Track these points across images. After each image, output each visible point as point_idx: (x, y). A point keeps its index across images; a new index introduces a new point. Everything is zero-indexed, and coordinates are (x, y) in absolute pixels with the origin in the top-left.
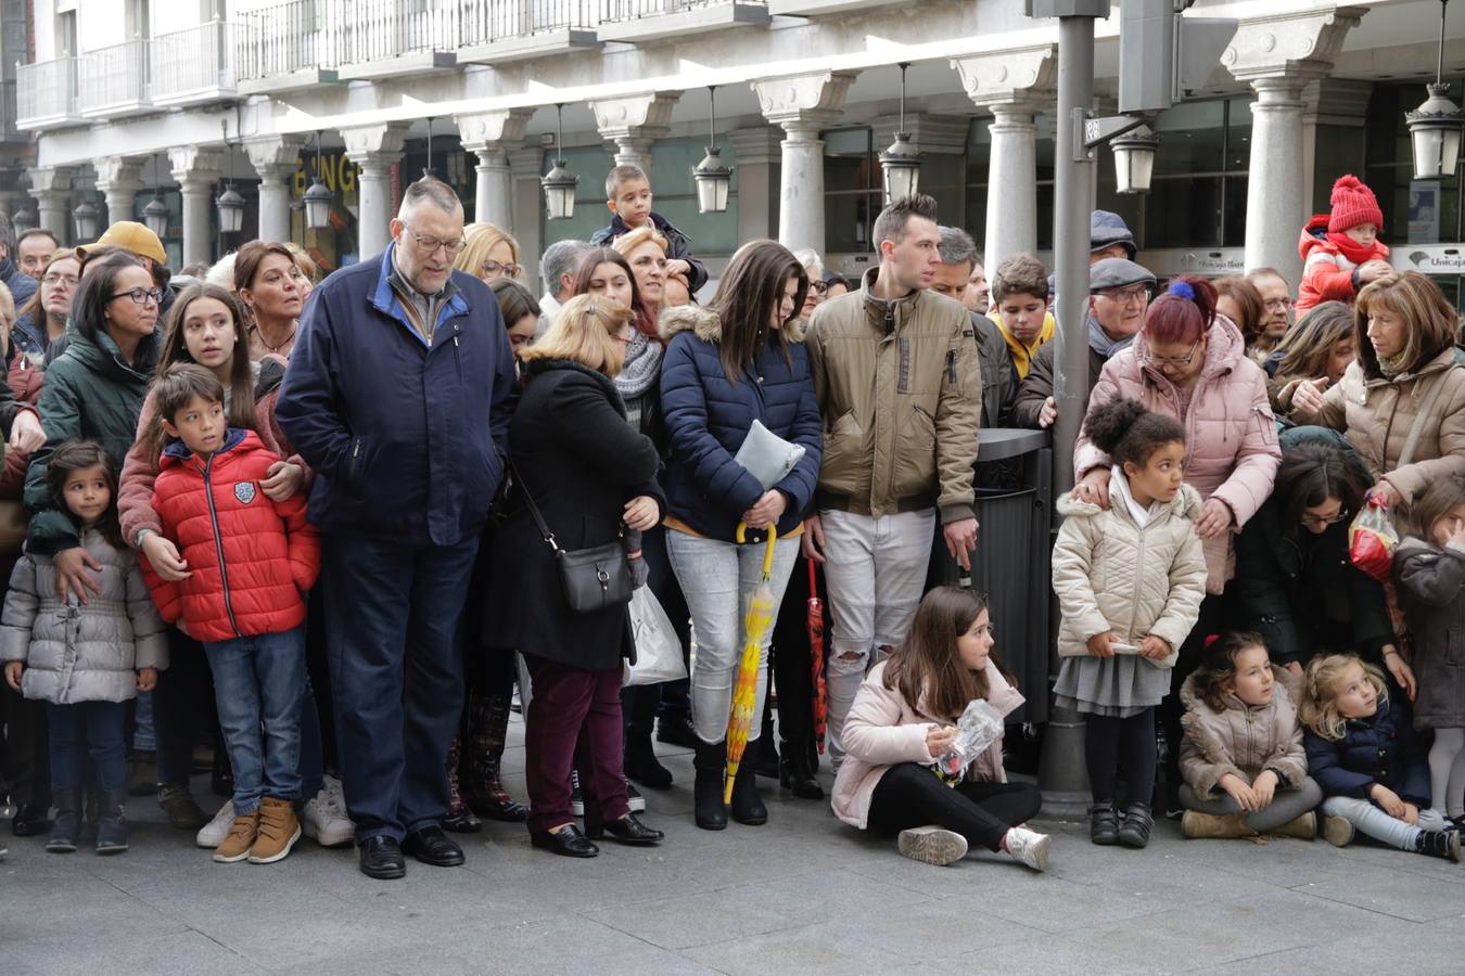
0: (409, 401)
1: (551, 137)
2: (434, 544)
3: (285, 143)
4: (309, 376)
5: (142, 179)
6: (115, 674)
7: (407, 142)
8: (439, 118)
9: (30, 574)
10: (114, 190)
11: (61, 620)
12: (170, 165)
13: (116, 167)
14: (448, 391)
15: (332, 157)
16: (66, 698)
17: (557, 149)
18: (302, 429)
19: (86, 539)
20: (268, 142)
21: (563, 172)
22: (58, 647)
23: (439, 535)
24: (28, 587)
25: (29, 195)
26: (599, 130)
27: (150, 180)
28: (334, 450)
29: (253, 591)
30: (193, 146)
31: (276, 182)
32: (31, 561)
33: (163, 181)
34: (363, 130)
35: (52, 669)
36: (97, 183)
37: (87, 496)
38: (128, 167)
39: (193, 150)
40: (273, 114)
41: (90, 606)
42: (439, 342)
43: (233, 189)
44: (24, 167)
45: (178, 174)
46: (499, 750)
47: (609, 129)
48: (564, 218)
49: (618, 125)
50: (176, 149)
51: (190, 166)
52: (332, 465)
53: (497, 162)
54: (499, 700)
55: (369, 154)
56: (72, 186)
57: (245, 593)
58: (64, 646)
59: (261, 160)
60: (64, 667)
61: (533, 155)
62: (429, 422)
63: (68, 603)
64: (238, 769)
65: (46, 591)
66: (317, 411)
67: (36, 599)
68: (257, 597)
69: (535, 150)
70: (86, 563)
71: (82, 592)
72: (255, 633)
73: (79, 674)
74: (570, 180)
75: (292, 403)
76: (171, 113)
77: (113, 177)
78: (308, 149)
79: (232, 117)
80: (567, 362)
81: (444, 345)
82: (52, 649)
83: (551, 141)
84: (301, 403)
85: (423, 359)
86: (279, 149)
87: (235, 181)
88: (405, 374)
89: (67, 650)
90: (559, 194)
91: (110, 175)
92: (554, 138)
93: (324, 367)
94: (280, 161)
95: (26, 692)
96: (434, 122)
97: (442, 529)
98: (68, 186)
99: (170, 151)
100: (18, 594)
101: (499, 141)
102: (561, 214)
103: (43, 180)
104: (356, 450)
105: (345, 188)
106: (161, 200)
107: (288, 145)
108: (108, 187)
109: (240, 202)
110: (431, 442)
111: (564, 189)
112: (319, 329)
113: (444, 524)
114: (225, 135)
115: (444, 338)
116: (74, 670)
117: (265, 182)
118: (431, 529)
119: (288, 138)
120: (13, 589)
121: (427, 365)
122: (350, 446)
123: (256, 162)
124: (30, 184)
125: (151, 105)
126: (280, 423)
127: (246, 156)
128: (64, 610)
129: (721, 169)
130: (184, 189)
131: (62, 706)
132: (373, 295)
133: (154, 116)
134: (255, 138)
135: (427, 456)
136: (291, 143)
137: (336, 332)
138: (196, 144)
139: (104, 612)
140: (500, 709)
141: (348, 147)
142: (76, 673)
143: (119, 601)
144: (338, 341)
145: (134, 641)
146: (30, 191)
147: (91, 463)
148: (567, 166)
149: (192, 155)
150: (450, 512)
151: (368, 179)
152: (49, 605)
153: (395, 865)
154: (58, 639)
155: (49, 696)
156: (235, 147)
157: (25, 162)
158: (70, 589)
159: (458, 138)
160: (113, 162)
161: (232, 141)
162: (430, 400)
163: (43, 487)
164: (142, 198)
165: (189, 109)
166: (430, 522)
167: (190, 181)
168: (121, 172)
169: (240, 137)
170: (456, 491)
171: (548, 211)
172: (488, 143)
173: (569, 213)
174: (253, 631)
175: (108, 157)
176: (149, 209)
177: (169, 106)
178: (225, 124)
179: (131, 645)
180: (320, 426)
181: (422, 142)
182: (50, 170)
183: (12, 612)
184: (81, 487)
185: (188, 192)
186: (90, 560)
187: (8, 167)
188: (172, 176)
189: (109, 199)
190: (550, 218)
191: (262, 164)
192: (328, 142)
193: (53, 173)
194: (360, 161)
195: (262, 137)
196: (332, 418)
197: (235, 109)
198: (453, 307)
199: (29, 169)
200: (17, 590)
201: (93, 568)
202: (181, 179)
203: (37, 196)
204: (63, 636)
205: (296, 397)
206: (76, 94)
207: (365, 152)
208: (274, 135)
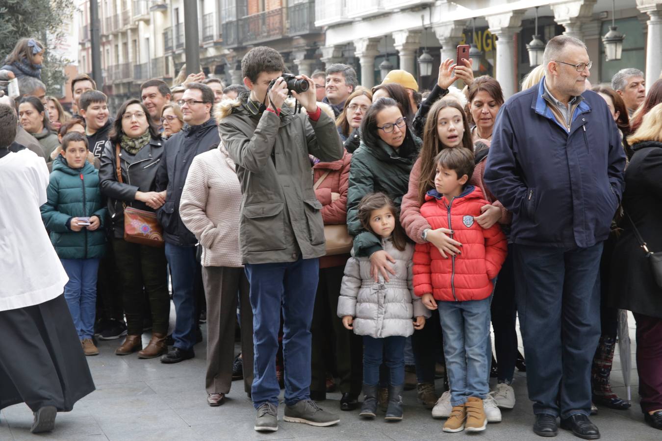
0: (559, 165)
1: (605, 14)
2: (578, 247)
3: (455, 25)
4: (502, 156)
5: (379, 49)
6: (404, 321)
7: (523, 21)
8: (542, 6)
9: (356, 267)
10: (364, 56)
11: (375, 291)
12: (393, 41)
13: (366, 43)
14: (581, 157)
15: (480, 33)
16: (380, 335)
17: (611, 20)
18: (500, 186)
19: (386, 245)
20: (446, 25)
21: (615, 33)
22: (374, 306)
23: (581, 241)
24: (355, 274)
25: (320, 61)
26: (638, 7)
27: (383, 50)
28: (519, 197)
29: (466, 276)
30: (406, 30)
31: (450, 47)
32: (357, 260)
33: (389, 50)
34: (498, 16)
35: (372, 319)
36: (355, 53)
37: (385, 223)
38: (371, 43)
39: (406, 32)
40: (449, 10)
41: (390, 283)
42: (574, 129)
43: (427, 53)
44: (318, 46)
45: (398, 46)
46: (609, 368)
47: (644, 6)
48: (616, 60)
49: (650, 3)
50: (397, 32)
51: (404, 41)
52: (519, 205)
53: (576, 29)
54: (609, 339)
55: (502, 29)
56: (343, 55)
57: (462, 276)
58: (377, 305)
59: (442, 36)
60: (378, 317)
61: (595, 25)
62: (571, 176)
63: (378, 282)
64: (453, 377)
65: (366, 275)
66: (508, 176)
67: (359, 281)
68: (468, 280)
69: (596, 22)
70: (388, 259)
71: (386, 276)
72: (465, 300)
73: (387, 321)
74: (619, 37)
75: (493, 172)
76: (395, 13)
77: (364, 49)
78: (468, 28)
79: (426, 13)
80: (653, 142)
81: (577, 131)
82: (370, 308)
83: (606, 16)
84: (499, 171)
85: (566, 140)
86: (452, 30)
87: (428, 48)
88: (556, 150)
89: (379, 308)
90: (613, 46)
91: (362, 48)
92: (607, 14)
93: (511, 151)
94: (453, 35)
95: (357, 331)
96: (539, 9)
97: (583, 238)
98: (340, 55)
99: (394, 34)
100: (350, 278)
101: (577, 18)
102: (614, 58)
103: (328, 53)
104: (530, 196)
105: (487, 49)
106: (388, 60)
107: (457, 27)
108: (362, 55)
109: (431, 59)
110: (573, 187)
111: (616, 43)
112: (506, 128)
113: (584, 235)
114: (423, 22)
115: (577, 126)
116: (384, 319)
117: (444, 48)
118: (576, 238)
119: (458, 23)
120: (347, 276)
121: (568, 143)
122: (527, 195)
123: (440, 36)
124: (321, 55)
125: (384, 9)
126: (487, 183)
127: (434, 34)
128: (376, 286)
130: (401, 54)
131: (378, 339)
132: (535, 106)
133: (385, 15)
134: (439, 24)
135: (571, 197)
136: (458, 25)
137: (515, 130)
138: (408, 29)
139: (397, 286)
140: (610, 344)
141: (490, 26)
142: (385, 320)
143: (404, 280)
144: (516, 134)
145: (412, 303)
146: (321, 59)
147: (383, 205)
148: (617, 29)
149: (405, 35)
150: (588, 228)
151: (501, 43)
152: (368, 283)
153: (550, 430)
154: (374, 302)
155: (371, 334)
156: (428, 30)
157: (319, 44)
158: (379, 273)
159: (553, 17)
160: (364, 41)
161: (427, 26)
162: (571, 163)
163: (358, 221)
164: (379, 60)
165: (403, 10)
166: (576, 234)
167: (404, 49)
168: (368, 46)
169: (431, 23)
170: (590, 215)
171: (606, 56)
172: (571, 19)
173: (619, 57)
174: (463, 299)
175: (361, 39)
176: (383, 66)
177: (393, 9)
178: (423, 17)
179: (411, 305)
180: (510, 183)
181: (532, 21)
182: (332, 47)
183: (347, 288)
184: (379, 219)
185: (403, 55)
186: (390, 257)
187: (311, 46)
188: (394, 47)
189: (362, 61)
190: (607, 60)
191: (443, 38)
192: (479, 24)
193: (333, 49)
194: (497, 33)
195: (442, 23)
196: (516, 179)
197: (428, 9)
198: (581, 109)
199: (321, 47)
200: (349, 276)
201: (391, 261)
202: (399, 48)
203: (325, 61)
204: (376, 300)
205: (496, 168)
206: (345, 6)
207: (500, 28)
208: (449, 22)
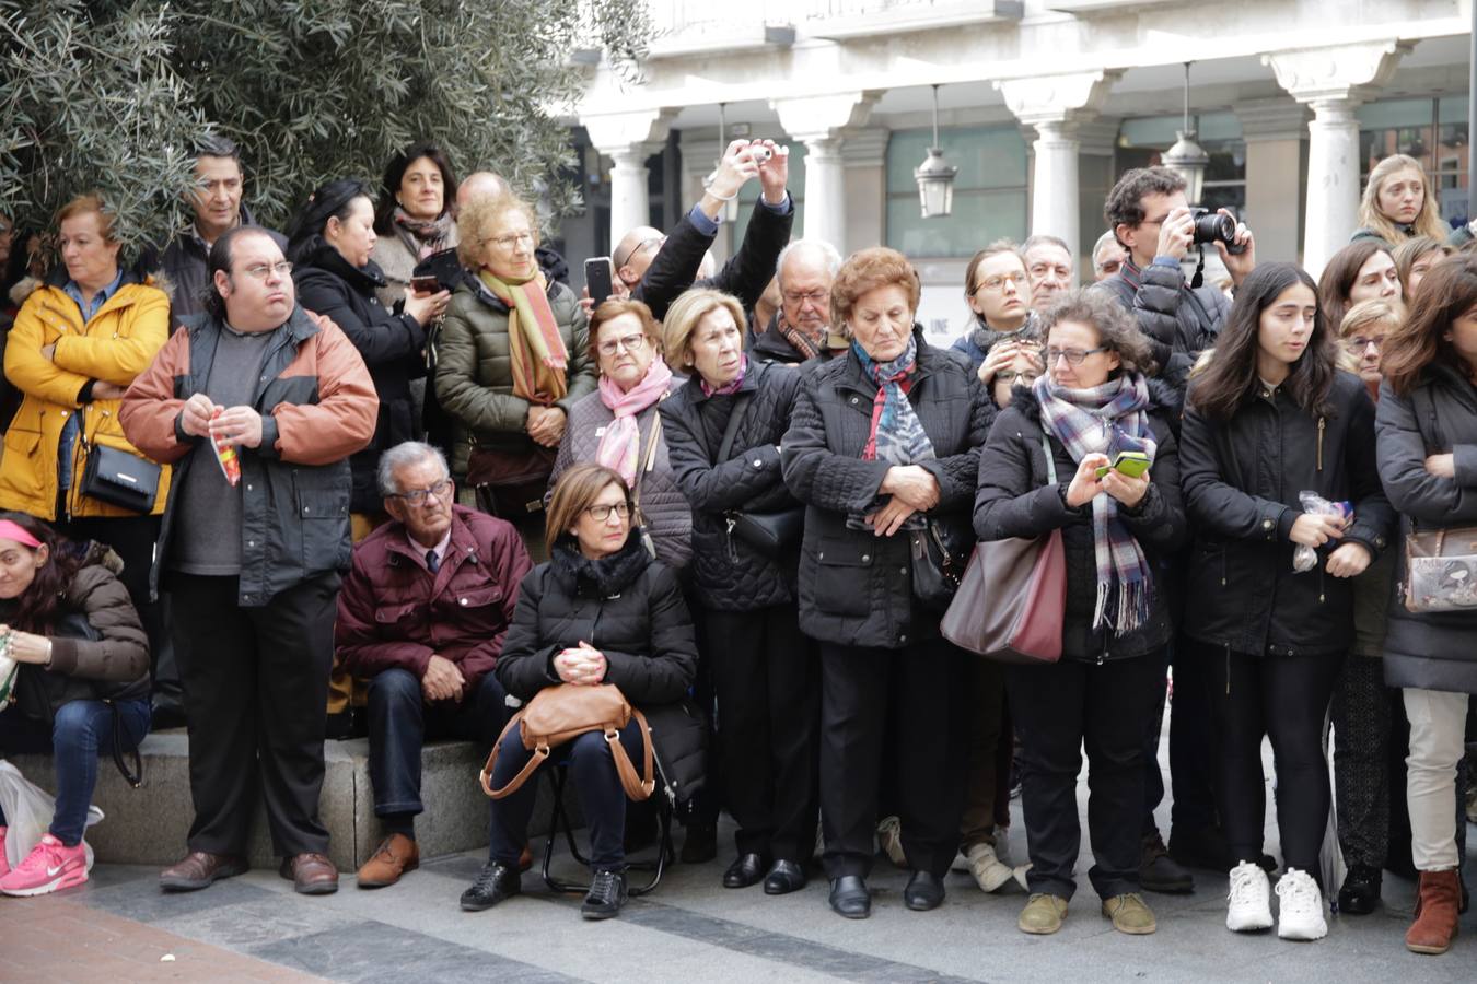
129: (946, 170)
